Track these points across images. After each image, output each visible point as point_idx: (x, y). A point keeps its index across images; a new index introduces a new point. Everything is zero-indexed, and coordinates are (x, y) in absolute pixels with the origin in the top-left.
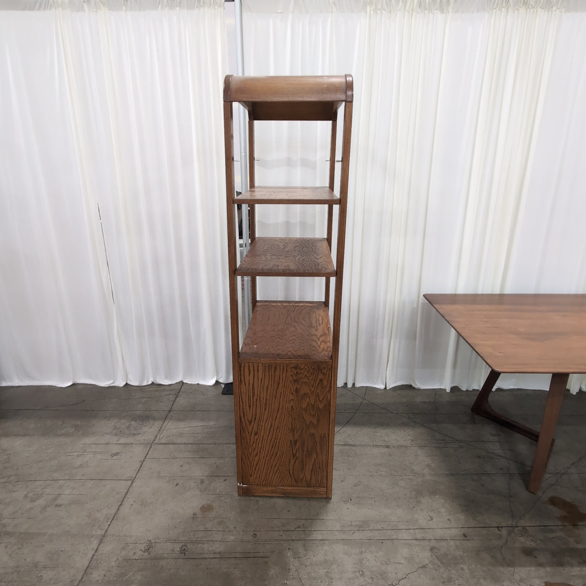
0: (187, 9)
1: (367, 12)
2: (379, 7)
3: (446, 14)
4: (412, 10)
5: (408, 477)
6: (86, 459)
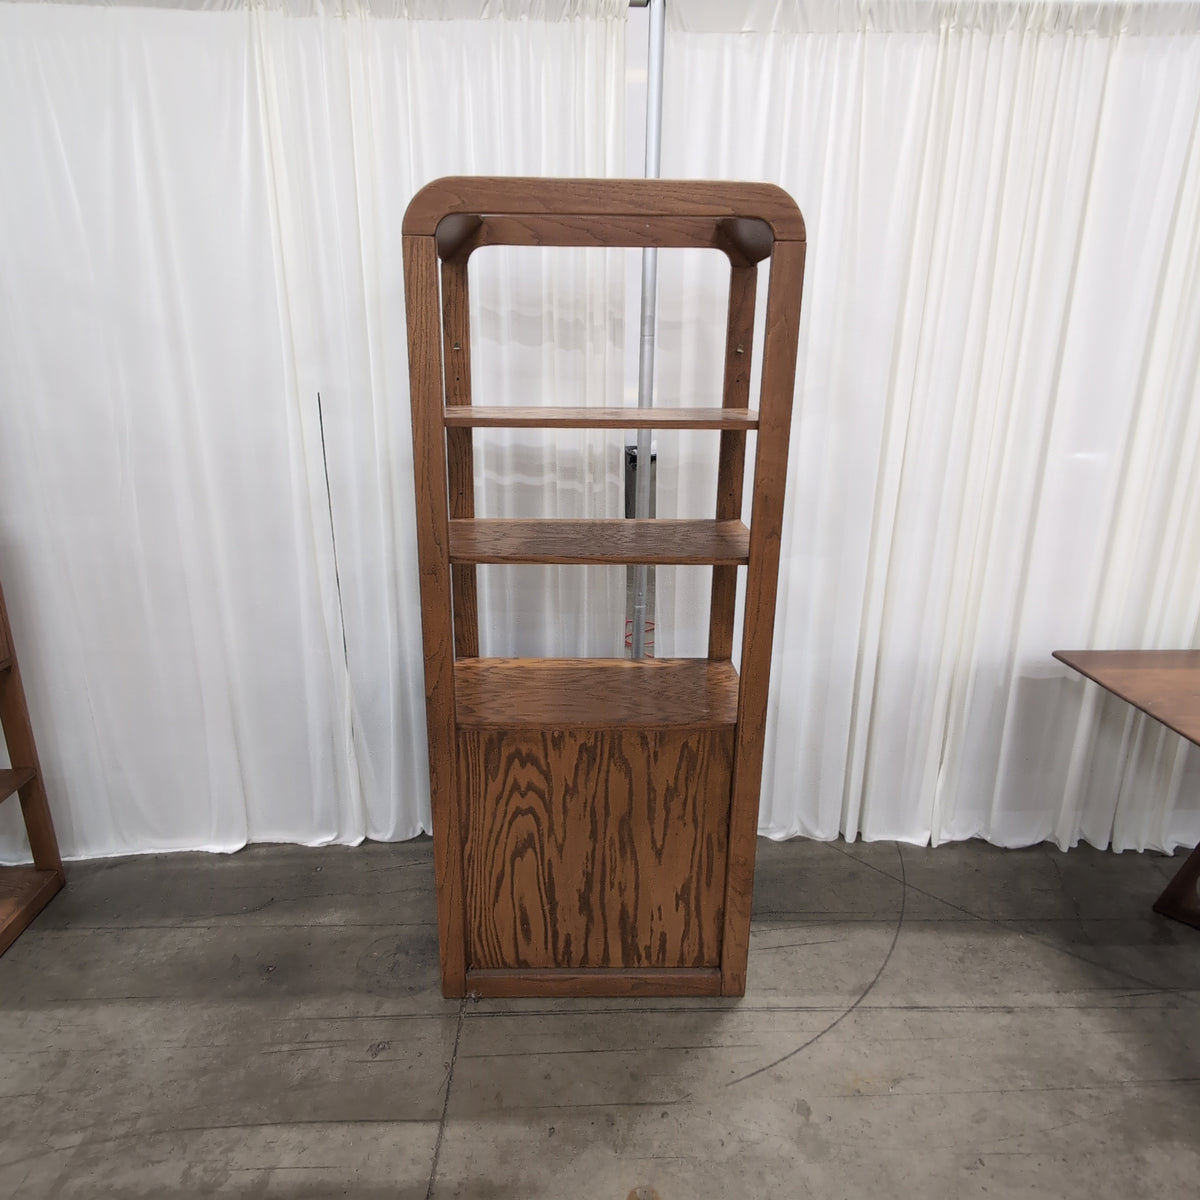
0: (545, 20)
1: (939, 30)
2: (969, 20)
3: (1112, 38)
4: (1040, 29)
5: (1089, 1091)
6: (314, 1063)
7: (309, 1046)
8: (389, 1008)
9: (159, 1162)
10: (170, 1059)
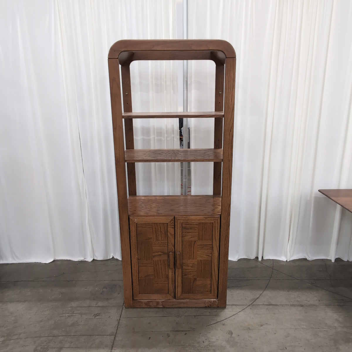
5: (325, 329)
6: (76, 319)
7: (75, 314)
8: (100, 304)
9: (27, 346)
10: (30, 318)
